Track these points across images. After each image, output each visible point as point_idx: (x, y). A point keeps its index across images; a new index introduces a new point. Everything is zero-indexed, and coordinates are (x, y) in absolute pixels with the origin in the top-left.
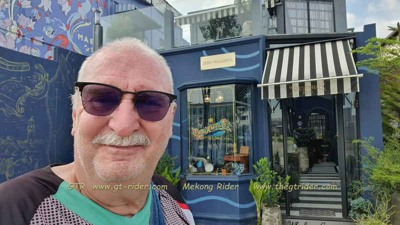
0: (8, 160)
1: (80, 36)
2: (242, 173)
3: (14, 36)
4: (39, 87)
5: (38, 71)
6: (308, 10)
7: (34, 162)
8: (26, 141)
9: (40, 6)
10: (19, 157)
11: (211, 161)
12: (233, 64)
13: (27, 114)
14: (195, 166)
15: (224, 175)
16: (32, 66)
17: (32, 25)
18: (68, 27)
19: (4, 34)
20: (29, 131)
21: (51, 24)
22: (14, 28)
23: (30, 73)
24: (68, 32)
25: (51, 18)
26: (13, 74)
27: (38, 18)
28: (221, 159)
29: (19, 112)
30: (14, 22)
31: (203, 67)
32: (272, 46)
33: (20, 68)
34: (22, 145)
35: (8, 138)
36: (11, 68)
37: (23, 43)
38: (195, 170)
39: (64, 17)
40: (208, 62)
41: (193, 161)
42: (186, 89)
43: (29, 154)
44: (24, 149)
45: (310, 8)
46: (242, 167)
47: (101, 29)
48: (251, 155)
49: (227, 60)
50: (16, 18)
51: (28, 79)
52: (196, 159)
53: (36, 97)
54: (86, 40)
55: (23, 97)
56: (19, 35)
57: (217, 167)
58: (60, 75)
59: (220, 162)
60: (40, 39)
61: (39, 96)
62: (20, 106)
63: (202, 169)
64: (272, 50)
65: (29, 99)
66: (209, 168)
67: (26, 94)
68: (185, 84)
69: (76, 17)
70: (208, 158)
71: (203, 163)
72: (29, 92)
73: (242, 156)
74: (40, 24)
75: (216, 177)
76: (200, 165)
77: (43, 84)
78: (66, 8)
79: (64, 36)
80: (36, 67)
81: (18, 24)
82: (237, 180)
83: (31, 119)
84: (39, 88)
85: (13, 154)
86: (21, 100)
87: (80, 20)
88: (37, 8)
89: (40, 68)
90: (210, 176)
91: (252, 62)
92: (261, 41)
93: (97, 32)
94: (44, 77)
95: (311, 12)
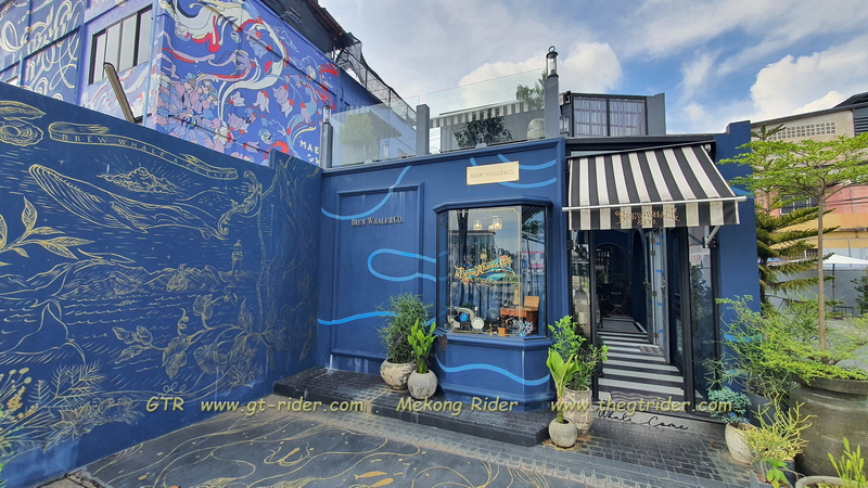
0: (205, 297)
1: (303, 143)
2: (528, 335)
3: (224, 140)
4: (248, 201)
5: (248, 180)
6: (608, 112)
7: (240, 301)
8: (230, 273)
9: (255, 105)
10: (220, 293)
11: (480, 315)
12: (516, 177)
13: (232, 237)
14: (457, 319)
15: (500, 336)
16: (241, 174)
17: (245, 127)
18: (288, 131)
19: (212, 138)
20: (234, 259)
21: (268, 127)
22: (224, 131)
23: (238, 183)
24: (289, 138)
25: (269, 120)
26: (214, 183)
27: (253, 119)
28: (494, 312)
29: (221, 233)
30: (224, 124)
31: (470, 181)
32: (574, 154)
33: (224, 176)
34: (224, 277)
35: (206, 267)
36: (212, 174)
37: (234, 149)
38: (457, 325)
39: (284, 120)
40: (477, 175)
41: (455, 312)
42: (447, 210)
43: (233, 290)
44: (228, 283)
45: (611, 109)
46: (529, 326)
47: (331, 130)
48: (543, 309)
49: (507, 172)
50: (226, 119)
51: (235, 190)
52: (459, 309)
53: (244, 214)
54: (310, 148)
55: (228, 213)
56: (229, 139)
57: (490, 324)
58: (277, 186)
59: (493, 316)
60: (255, 144)
61: (249, 214)
62: (224, 226)
63: (467, 326)
64: (577, 159)
65: (235, 217)
66: (478, 324)
67: (232, 210)
68: (446, 203)
69: (297, 120)
70: (476, 309)
71: (469, 316)
72: (235, 207)
73: (529, 310)
74: (255, 127)
75: (491, 337)
76: (464, 318)
77: (254, 198)
78: (287, 108)
79: (284, 142)
80: (246, 175)
81: (228, 125)
82: (523, 345)
83: (238, 244)
84: (249, 203)
85: (212, 290)
86: (225, 218)
87: (303, 123)
88: (253, 107)
89: (251, 176)
90: (480, 336)
91: (545, 175)
92: (559, 146)
93: (326, 133)
94: (256, 188)
95: (612, 115)
